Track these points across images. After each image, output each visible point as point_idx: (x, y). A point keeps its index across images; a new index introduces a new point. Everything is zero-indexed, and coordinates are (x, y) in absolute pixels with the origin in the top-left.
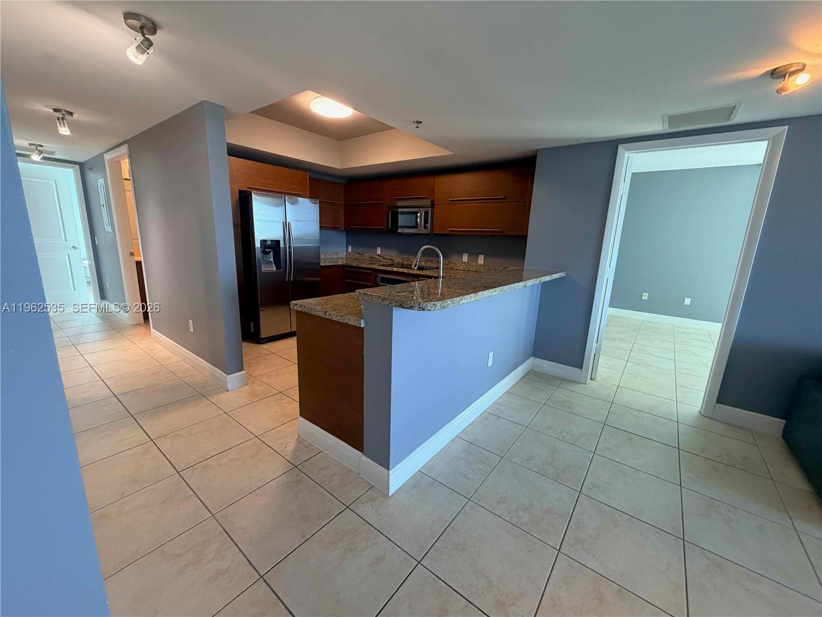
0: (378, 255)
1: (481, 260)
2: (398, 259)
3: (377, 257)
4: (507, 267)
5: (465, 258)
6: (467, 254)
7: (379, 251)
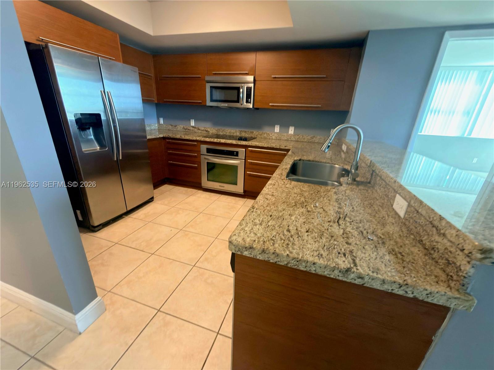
0: (193, 127)
1: (291, 130)
2: (213, 130)
3: (192, 128)
4: (314, 137)
5: (277, 129)
6: (279, 126)
7: (193, 123)
